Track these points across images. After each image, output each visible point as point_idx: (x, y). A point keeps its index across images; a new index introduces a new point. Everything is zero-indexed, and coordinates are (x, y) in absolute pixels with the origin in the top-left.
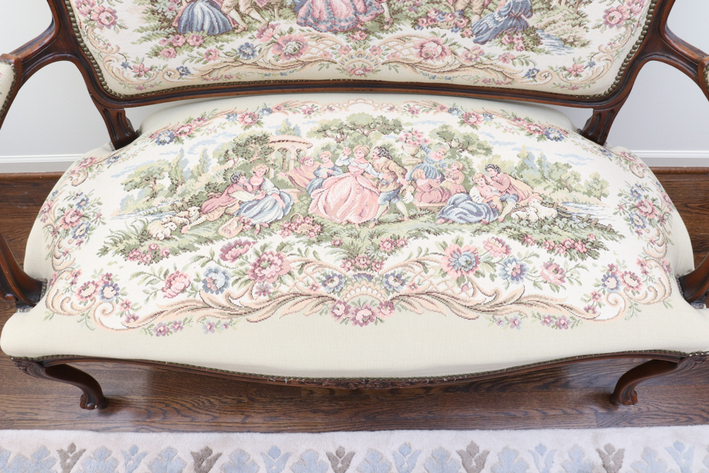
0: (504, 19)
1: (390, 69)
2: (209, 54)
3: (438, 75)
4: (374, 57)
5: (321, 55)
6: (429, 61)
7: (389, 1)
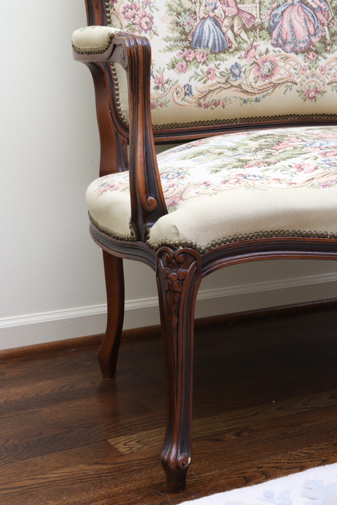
2: (209, 72)
7: (328, 25)
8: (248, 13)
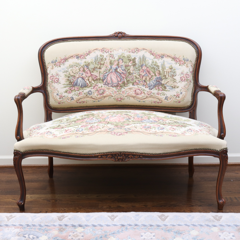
0: (155, 82)
1: (128, 98)
2: (80, 93)
3: (141, 100)
4: (123, 94)
5: (109, 94)
6: (138, 96)
7: (126, 78)
8: (95, 75)
